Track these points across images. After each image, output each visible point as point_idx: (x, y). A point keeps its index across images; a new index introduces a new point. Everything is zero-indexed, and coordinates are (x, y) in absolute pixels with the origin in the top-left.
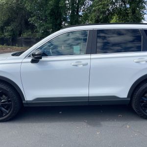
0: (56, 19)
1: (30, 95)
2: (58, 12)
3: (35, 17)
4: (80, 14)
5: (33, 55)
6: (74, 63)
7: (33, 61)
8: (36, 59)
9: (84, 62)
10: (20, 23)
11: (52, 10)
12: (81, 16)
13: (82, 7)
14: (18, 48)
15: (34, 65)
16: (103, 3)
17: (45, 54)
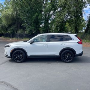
0: (37, 25)
1: (29, 54)
2: (38, 21)
3: (26, 23)
4: (49, 22)
5: (31, 42)
6: (43, 44)
7: (31, 44)
8: (31, 43)
9: (46, 44)
10: (17, 26)
11: (35, 20)
12: (50, 23)
13: (50, 19)
14: (15, 39)
15: (31, 45)
16: (60, 18)
17: (34, 42)
